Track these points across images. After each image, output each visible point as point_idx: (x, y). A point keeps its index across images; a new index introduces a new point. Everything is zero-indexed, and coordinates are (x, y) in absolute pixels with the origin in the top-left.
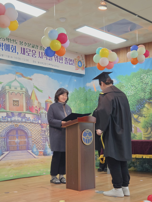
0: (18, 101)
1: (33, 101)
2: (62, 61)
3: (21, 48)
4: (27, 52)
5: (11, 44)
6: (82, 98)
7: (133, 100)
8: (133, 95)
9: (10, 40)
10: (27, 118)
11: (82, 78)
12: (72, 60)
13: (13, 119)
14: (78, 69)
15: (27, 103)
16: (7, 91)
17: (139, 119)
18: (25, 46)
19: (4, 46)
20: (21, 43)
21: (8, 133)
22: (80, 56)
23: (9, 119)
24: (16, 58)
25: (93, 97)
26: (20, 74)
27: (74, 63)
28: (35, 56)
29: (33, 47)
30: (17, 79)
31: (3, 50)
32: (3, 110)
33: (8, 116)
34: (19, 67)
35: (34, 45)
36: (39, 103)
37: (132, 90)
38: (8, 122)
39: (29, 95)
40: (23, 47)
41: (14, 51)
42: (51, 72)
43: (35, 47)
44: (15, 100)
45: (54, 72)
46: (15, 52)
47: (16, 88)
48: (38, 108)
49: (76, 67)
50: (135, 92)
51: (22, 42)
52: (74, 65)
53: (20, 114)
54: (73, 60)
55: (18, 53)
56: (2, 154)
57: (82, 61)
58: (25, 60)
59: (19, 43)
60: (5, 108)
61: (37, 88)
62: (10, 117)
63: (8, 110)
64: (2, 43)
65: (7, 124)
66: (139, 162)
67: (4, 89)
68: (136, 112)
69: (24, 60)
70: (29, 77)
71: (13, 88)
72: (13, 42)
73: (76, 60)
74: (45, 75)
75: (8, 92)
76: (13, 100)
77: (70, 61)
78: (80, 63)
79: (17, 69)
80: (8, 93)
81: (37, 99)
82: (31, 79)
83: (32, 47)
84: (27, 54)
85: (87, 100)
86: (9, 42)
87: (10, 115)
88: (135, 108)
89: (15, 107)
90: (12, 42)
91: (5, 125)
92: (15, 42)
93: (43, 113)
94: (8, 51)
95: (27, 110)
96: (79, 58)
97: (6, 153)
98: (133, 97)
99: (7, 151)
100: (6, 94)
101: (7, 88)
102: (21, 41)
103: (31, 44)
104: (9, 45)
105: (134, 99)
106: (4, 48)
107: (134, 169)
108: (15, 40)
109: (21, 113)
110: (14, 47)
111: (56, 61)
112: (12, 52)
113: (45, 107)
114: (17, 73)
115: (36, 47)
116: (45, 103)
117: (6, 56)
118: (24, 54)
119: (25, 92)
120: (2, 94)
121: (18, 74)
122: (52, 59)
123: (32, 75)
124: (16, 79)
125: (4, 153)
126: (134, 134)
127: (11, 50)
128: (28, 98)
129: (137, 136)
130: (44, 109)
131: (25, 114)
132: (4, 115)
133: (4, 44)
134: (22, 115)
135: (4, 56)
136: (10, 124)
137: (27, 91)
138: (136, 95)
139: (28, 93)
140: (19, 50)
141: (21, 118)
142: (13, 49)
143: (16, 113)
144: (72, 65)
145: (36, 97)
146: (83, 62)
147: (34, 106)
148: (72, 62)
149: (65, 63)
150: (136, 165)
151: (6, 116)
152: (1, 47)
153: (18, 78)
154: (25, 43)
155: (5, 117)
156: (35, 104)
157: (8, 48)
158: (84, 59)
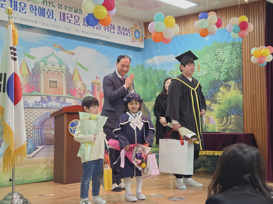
0: (56, 81)
1: (76, 81)
2: (114, 30)
3: (60, 12)
4: (68, 19)
5: (46, 8)
6: (140, 79)
7: (204, 82)
8: (205, 75)
9: (45, 2)
10: (67, 103)
11: (140, 53)
12: (127, 29)
13: (49, 104)
14: (135, 41)
15: (67, 85)
16: (42, 68)
17: (211, 106)
18: (65, 10)
19: (37, 10)
20: (60, 6)
21: (43, 122)
22: (138, 25)
23: (44, 105)
24: (53, 26)
25: (154, 77)
26: (58, 47)
27: (129, 34)
28: (78, 24)
29: (76, 11)
30: (55, 53)
31: (36, 15)
32: (36, 93)
33: (42, 100)
34: (58, 37)
35: (77, 9)
36: (83, 84)
37: (203, 69)
38: (42, 108)
39: (71, 74)
40: (63, 11)
41: (51, 17)
42: (99, 44)
43: (78, 12)
44: (52, 80)
45: (103, 45)
46: (53, 18)
47: (53, 65)
48: (82, 91)
49: (132, 38)
50: (207, 71)
51: (62, 5)
52: (129, 36)
53: (58, 98)
54: (129, 29)
55: (55, 19)
56: (36, 149)
57: (140, 30)
58: (66, 28)
59: (57, 6)
60: (38, 91)
61: (80, 65)
62: (46, 102)
63: (43, 93)
64: (36, 7)
65: (41, 110)
66: (210, 160)
67: (37, 66)
68: (209, 97)
69: (64, 28)
70: (70, 51)
71: (49, 65)
72: (50, 4)
73: (133, 30)
74: (91, 48)
75: (44, 69)
76: (50, 81)
77: (125, 31)
78: (137, 33)
79: (55, 40)
80: (43, 71)
81: (81, 80)
82: (73, 54)
83: (74, 12)
84: (68, 21)
85: (146, 82)
86: (44, 4)
87: (46, 99)
88: (207, 93)
89: (52, 90)
90: (48, 4)
91: (38, 113)
92: (52, 4)
94: (43, 16)
95: (68, 93)
96: (137, 27)
97: (40, 147)
98: (205, 78)
99: (42, 145)
100: (41, 72)
101: (42, 64)
102: (60, 4)
103: (73, 8)
104: (44, 8)
105: (206, 81)
106: (37, 12)
107: (205, 170)
108: (52, 2)
109: (60, 97)
110: (51, 12)
111: (105, 30)
112: (49, 17)
113: (91, 91)
114: (54, 45)
115: (80, 11)
116: (91, 84)
117: (40, 23)
118: (64, 20)
119: (65, 70)
120: (35, 72)
121: (56, 47)
122: (100, 28)
123: (75, 48)
124: (53, 53)
125: (38, 148)
126: (206, 125)
127: (46, 16)
128: (70, 78)
129: (209, 128)
130: (90, 93)
131: (65, 98)
132: (38, 99)
133: (37, 8)
134: (61, 100)
135: (38, 22)
136: (46, 111)
137: (67, 70)
138: (208, 75)
139: (69, 72)
140: (57, 15)
141: (59, 104)
142: (49, 14)
143: (53, 97)
144: (127, 36)
145: (79, 76)
146: (142, 32)
147: (77, 89)
148: (127, 31)
149: (118, 33)
150: (207, 164)
151: (40, 100)
152: (34, 11)
153: (56, 51)
154: (65, 6)
155: (39, 102)
156: (79, 85)
157: (42, 12)
158: (143, 28)
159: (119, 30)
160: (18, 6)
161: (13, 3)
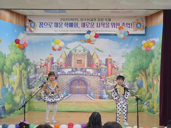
0: (81, 60)
1: (95, 59)
2: (119, 26)
3: (82, 23)
4: (86, 25)
5: (74, 22)
10: (87, 72)
12: (130, 23)
13: (76, 72)
14: (137, 30)
15: (88, 61)
18: (85, 21)
19: (69, 25)
20: (82, 20)
21: (72, 82)
23: (73, 73)
24: (78, 31)
26: (83, 41)
27: (132, 26)
32: (69, 67)
33: (73, 71)
35: (93, 19)
36: (99, 60)
38: (72, 75)
39: (91, 55)
41: (76, 26)
44: (79, 59)
47: (80, 51)
48: (99, 64)
49: (134, 29)
53: (82, 69)
55: (79, 27)
57: (141, 22)
59: (80, 20)
60: (71, 66)
61: (98, 50)
62: (74, 72)
63: (73, 67)
65: (71, 76)
67: (71, 52)
69: (84, 31)
70: (92, 42)
72: (76, 20)
73: (135, 23)
75: (74, 54)
76: (77, 60)
78: (139, 24)
81: (98, 58)
82: (93, 44)
83: (91, 21)
86: (72, 21)
87: (74, 70)
89: (78, 65)
93: (103, 68)
94: (72, 27)
95: (88, 66)
99: (70, 94)
100: (73, 56)
102: (82, 18)
103: (90, 19)
106: (68, 26)
110: (76, 24)
113: (105, 63)
116: (105, 60)
118: (84, 27)
119: (87, 53)
120: (70, 56)
122: (109, 26)
125: (68, 95)
127: (74, 26)
128: (90, 58)
130: (104, 65)
131: (86, 69)
132: (70, 70)
133: (69, 23)
134: (84, 70)
135: (69, 31)
136: (74, 76)
140: (80, 25)
141: (82, 72)
142: (75, 25)
143: (79, 68)
144: (130, 28)
145: (97, 56)
146: (143, 23)
147: (95, 63)
148: (130, 25)
154: (85, 19)
156: (96, 61)
157: (71, 25)
158: (144, 21)
159: (123, 25)
160: (59, 25)
161: (56, 24)
